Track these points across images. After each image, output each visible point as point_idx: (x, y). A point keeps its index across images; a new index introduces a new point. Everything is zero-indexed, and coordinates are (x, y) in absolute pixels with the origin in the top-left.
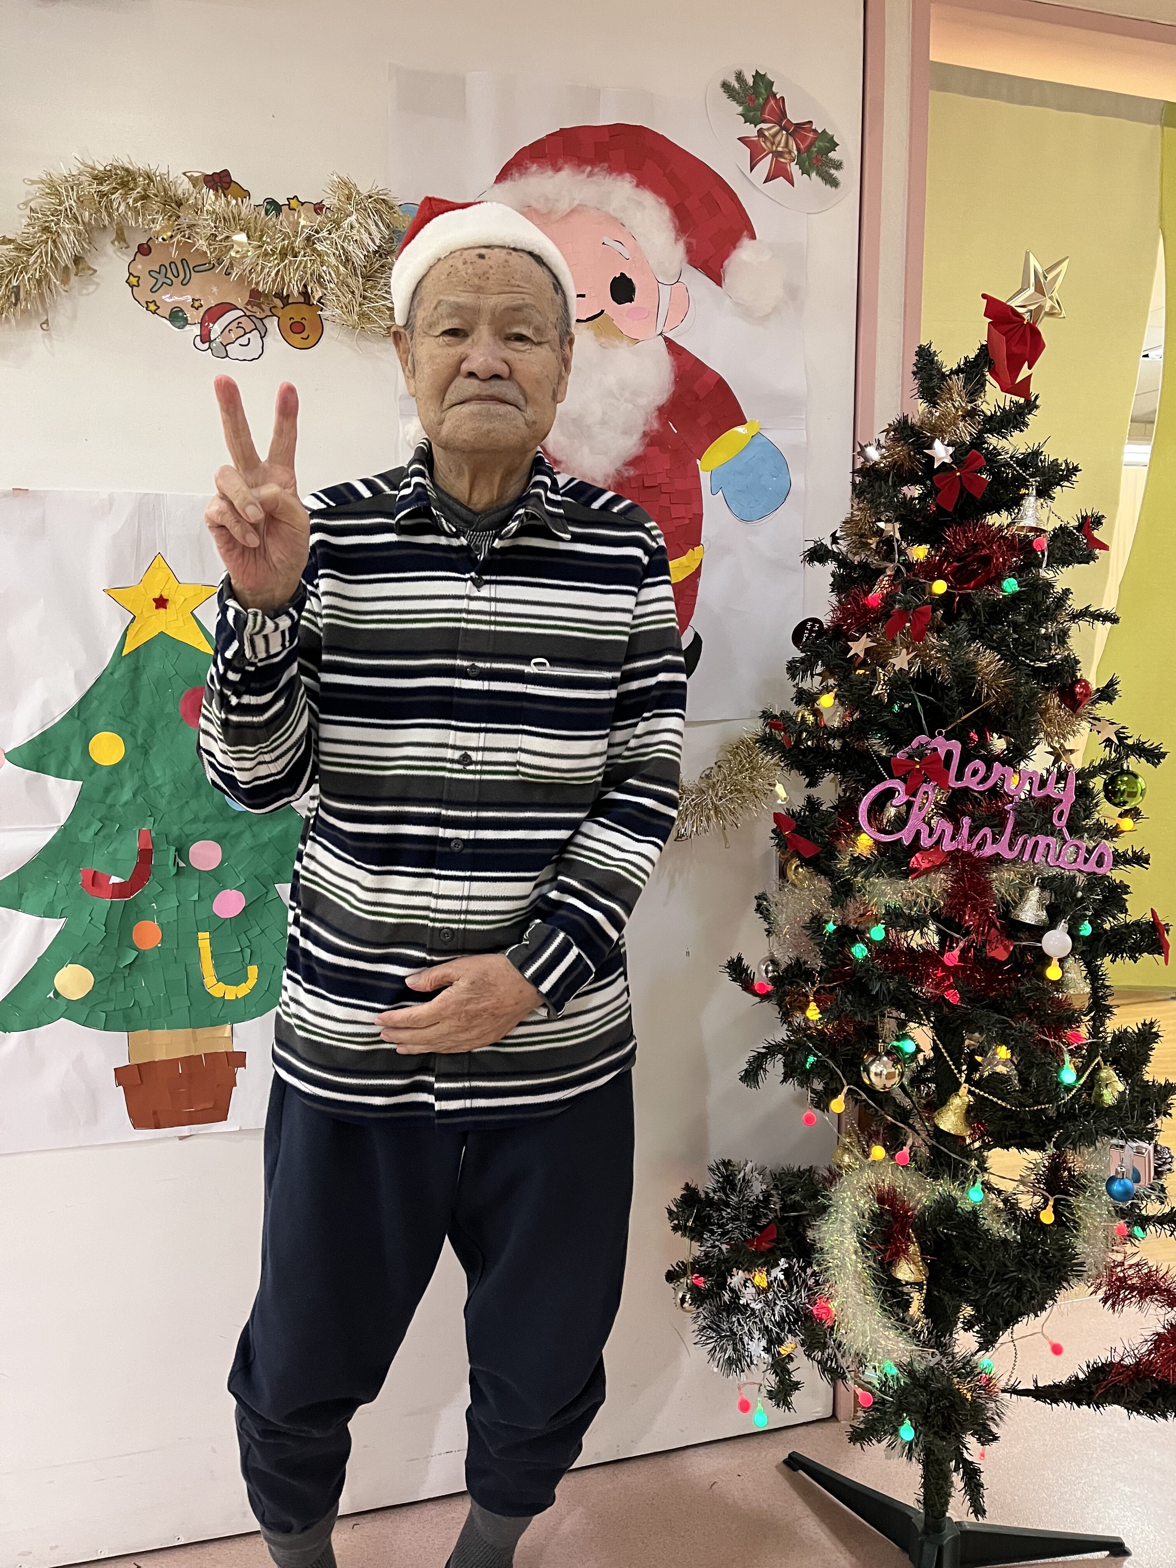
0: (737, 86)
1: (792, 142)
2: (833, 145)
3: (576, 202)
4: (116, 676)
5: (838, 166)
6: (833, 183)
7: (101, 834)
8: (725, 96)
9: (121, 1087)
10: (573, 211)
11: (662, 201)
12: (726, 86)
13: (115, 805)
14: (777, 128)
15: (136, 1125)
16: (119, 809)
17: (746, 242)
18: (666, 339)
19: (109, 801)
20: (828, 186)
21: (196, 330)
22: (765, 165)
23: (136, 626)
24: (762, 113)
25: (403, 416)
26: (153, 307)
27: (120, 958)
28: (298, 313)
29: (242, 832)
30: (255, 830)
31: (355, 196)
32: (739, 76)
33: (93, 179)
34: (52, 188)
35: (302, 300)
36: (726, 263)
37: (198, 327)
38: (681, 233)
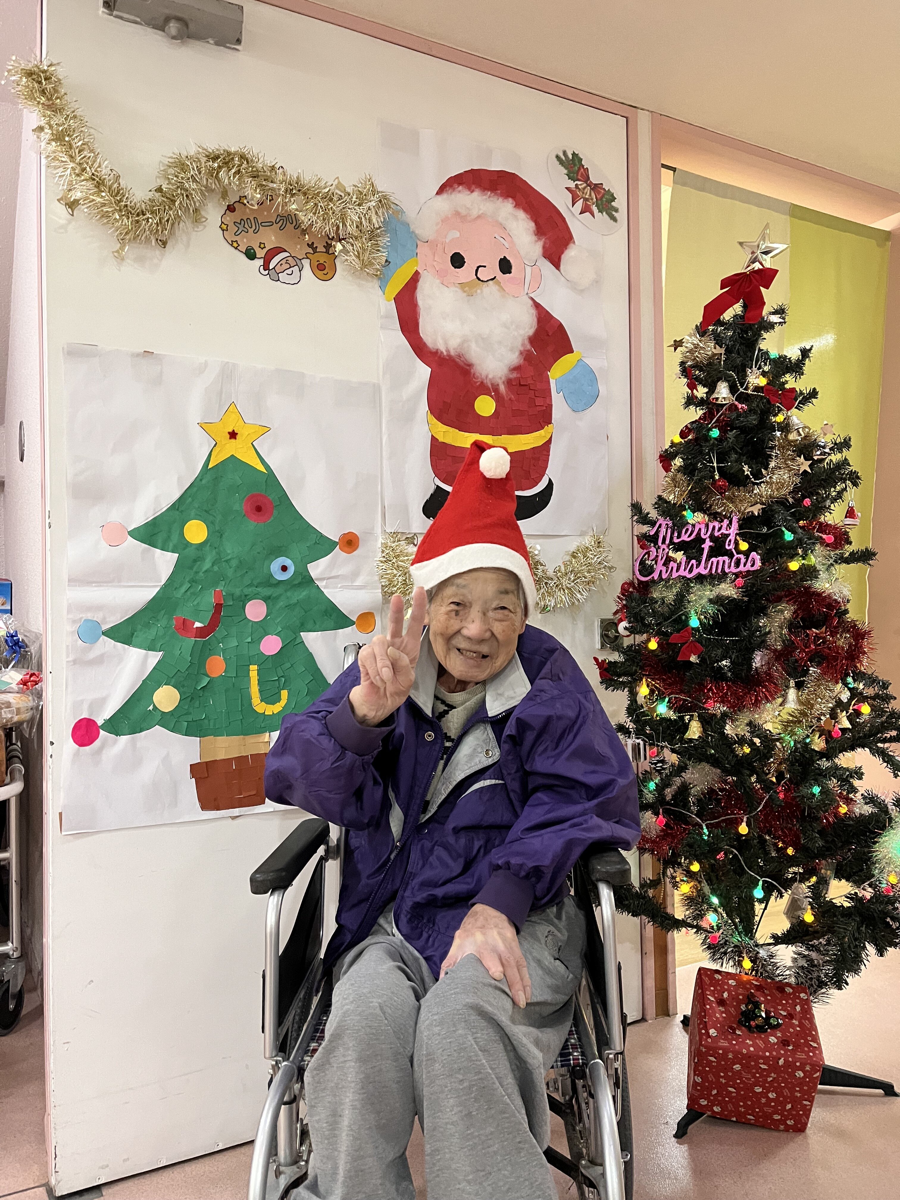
0: (564, 158)
1: (593, 194)
2: (614, 199)
3: (481, 212)
4: (204, 482)
5: (617, 210)
6: (614, 219)
7: (189, 593)
8: (558, 163)
9: (194, 779)
11: (528, 217)
12: (557, 157)
13: (199, 572)
14: (585, 185)
15: (204, 807)
16: (201, 574)
17: (572, 246)
18: (530, 297)
19: (195, 569)
20: (612, 221)
21: (261, 262)
22: (580, 204)
23: (217, 449)
24: (577, 175)
25: (383, 327)
26: (235, 245)
27: (198, 682)
28: (323, 258)
29: (281, 595)
30: (289, 594)
31: (374, 189)
32: (565, 153)
33: (208, 157)
34: (180, 164)
35: (324, 250)
36: (563, 256)
37: (262, 260)
38: (538, 237)
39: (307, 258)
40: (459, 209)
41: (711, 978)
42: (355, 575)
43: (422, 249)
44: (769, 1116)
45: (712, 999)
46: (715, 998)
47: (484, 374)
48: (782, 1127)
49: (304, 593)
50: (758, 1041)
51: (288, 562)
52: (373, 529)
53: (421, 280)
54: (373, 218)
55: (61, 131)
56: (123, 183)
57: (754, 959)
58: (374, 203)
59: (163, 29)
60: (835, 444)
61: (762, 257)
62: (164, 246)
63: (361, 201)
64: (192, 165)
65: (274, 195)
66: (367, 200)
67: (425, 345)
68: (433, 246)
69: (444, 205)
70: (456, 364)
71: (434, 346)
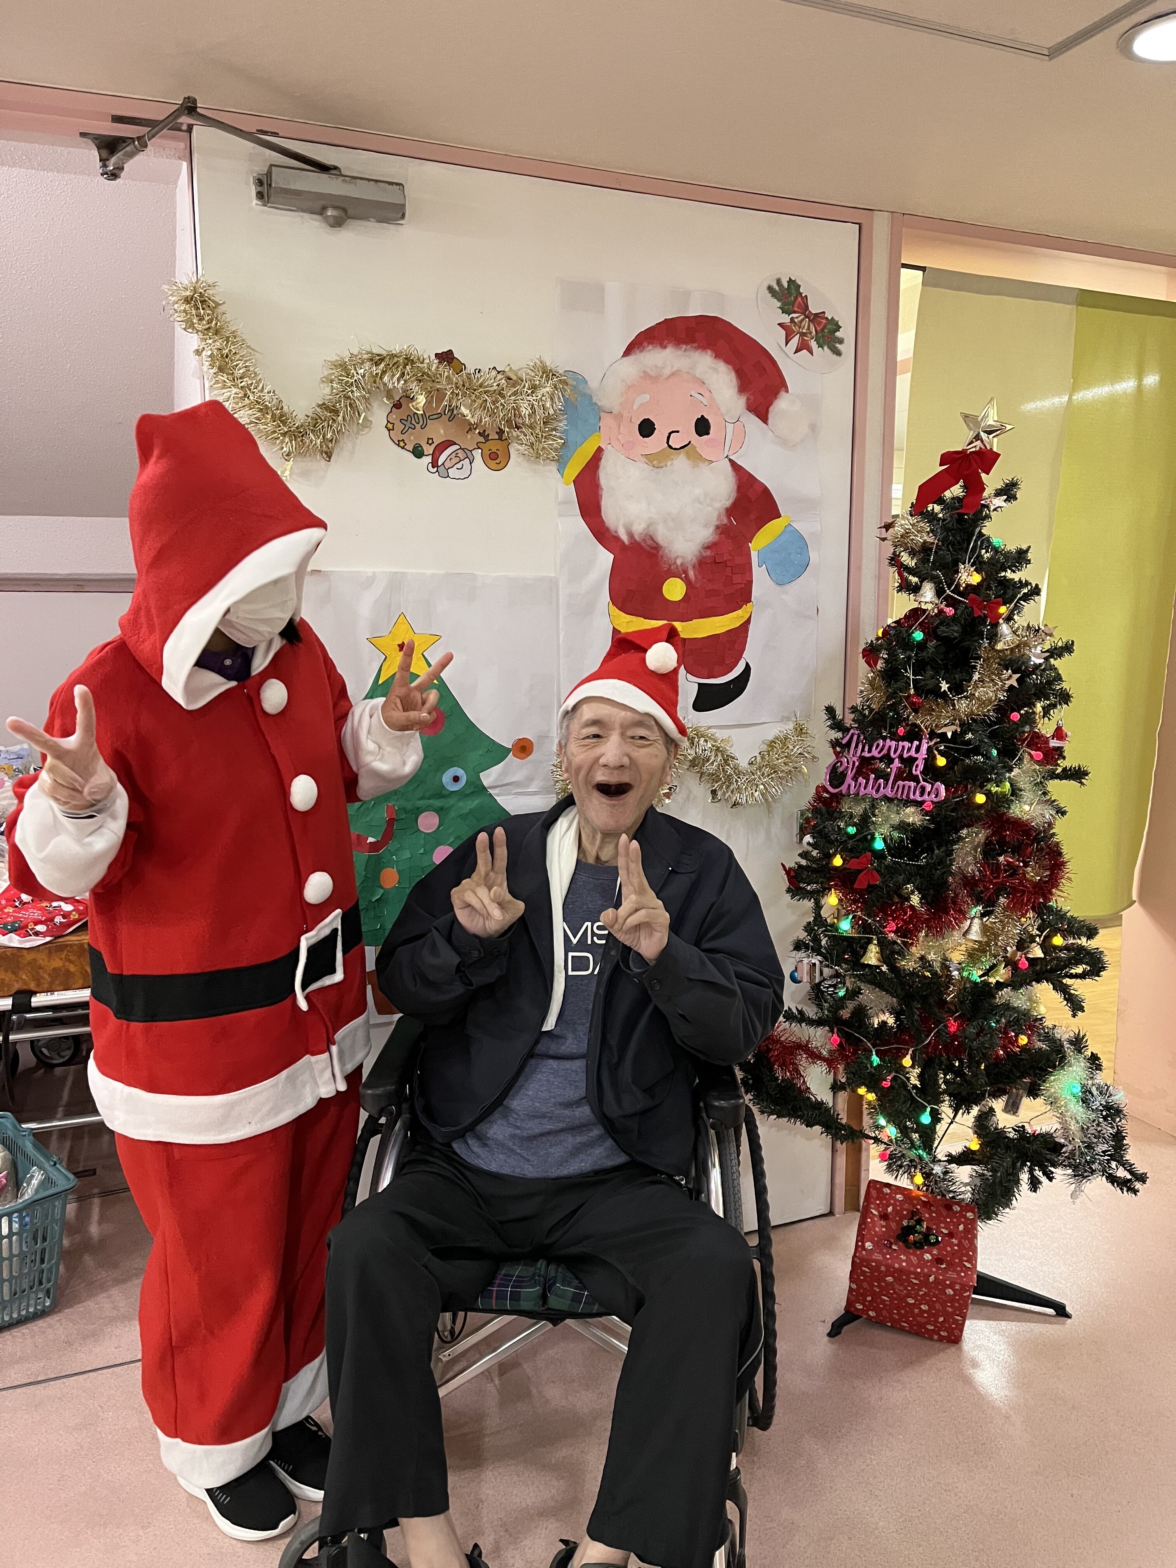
0: (777, 288)
1: (812, 326)
2: (838, 328)
3: (674, 369)
5: (841, 341)
6: (838, 353)
7: (361, 808)
8: (769, 295)
10: (673, 374)
11: (730, 367)
14: (803, 316)
15: (379, 1012)
17: (783, 395)
18: (730, 460)
20: (834, 355)
21: (429, 459)
22: (795, 341)
23: (387, 664)
24: (793, 306)
25: (560, 515)
26: (402, 444)
27: (372, 895)
28: (494, 446)
29: (453, 806)
30: (461, 804)
31: (548, 373)
32: (779, 282)
33: (372, 360)
34: (343, 366)
35: (497, 437)
36: (771, 409)
37: (430, 457)
38: (743, 388)
39: (479, 448)
40: (648, 370)
41: (880, 1191)
42: (530, 780)
43: (606, 422)
44: (922, 1326)
45: (876, 1213)
46: (879, 1212)
47: (673, 556)
48: (936, 1337)
49: (477, 802)
50: (912, 1257)
51: (460, 772)
52: (549, 730)
53: (604, 458)
54: (548, 405)
55: (222, 356)
56: (285, 408)
57: (927, 1175)
58: (548, 389)
59: (321, 214)
60: (1056, 648)
61: (984, 436)
62: (330, 458)
63: (534, 388)
64: (355, 369)
65: (441, 394)
66: (540, 386)
67: (608, 529)
68: (619, 417)
69: (630, 368)
70: (642, 548)
71: (616, 532)
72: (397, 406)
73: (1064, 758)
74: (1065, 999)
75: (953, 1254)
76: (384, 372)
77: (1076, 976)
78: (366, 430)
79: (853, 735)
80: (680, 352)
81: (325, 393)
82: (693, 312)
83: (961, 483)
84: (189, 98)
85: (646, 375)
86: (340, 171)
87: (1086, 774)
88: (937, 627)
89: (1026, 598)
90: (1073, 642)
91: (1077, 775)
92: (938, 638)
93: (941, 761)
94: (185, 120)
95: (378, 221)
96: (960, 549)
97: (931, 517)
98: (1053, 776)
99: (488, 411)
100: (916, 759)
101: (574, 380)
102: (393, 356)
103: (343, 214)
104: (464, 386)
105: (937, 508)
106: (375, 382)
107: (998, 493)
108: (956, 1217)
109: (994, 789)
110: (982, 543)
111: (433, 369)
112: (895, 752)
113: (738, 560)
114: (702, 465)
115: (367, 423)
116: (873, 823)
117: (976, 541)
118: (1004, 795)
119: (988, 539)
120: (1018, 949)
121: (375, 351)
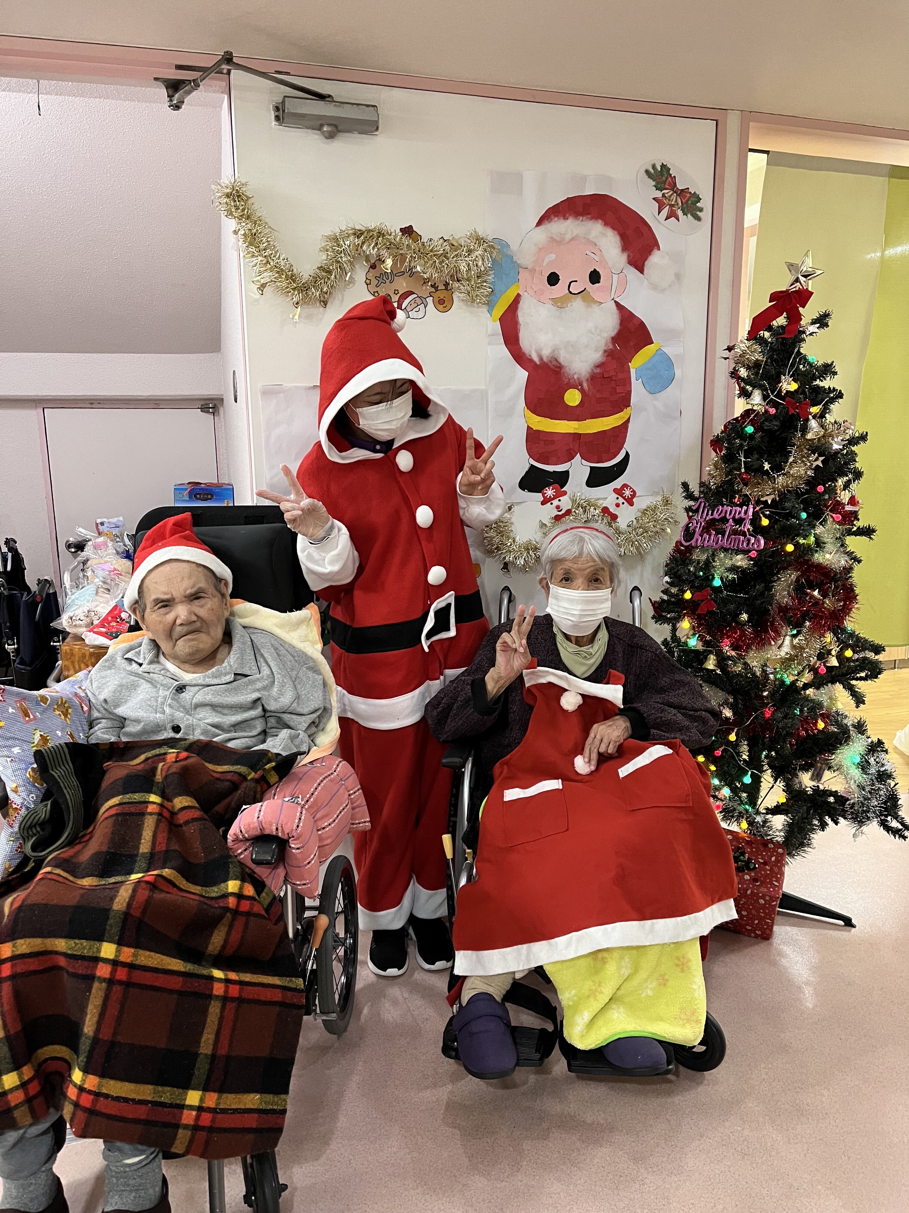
0: (652, 171)
1: (679, 199)
2: (699, 200)
3: (574, 235)
5: (701, 210)
6: (699, 219)
8: (647, 177)
10: (573, 239)
11: (616, 232)
14: (672, 192)
17: (656, 252)
18: (615, 302)
20: (696, 221)
22: (665, 211)
24: (665, 185)
25: (489, 344)
28: (442, 294)
31: (480, 240)
32: (654, 167)
33: (355, 234)
34: (335, 239)
35: (444, 288)
36: (646, 263)
38: (625, 248)
39: (431, 296)
40: (554, 236)
43: (523, 275)
44: (743, 927)
47: (571, 373)
48: (753, 935)
53: (521, 302)
54: (480, 263)
55: (252, 234)
56: (295, 270)
57: (751, 823)
58: (480, 252)
59: (320, 130)
60: (853, 438)
61: (802, 279)
62: (326, 305)
63: (470, 251)
64: (343, 241)
65: (403, 257)
66: (474, 250)
67: (524, 354)
68: (533, 271)
69: (541, 235)
70: (549, 367)
71: (530, 356)
72: (373, 267)
73: (858, 520)
74: (851, 695)
75: (766, 875)
76: (363, 243)
77: (861, 679)
78: (351, 285)
79: (701, 503)
80: (577, 222)
81: (322, 258)
82: (589, 191)
83: (785, 314)
84: (227, 52)
85: (552, 239)
86: (333, 98)
87: (874, 531)
88: (763, 423)
89: (832, 400)
90: (867, 433)
91: (868, 532)
92: (763, 431)
93: (765, 522)
94: (225, 67)
95: (359, 133)
96: (782, 365)
97: (762, 341)
98: (850, 533)
99: (437, 269)
100: (744, 519)
101: (499, 244)
102: (369, 231)
103: (334, 129)
104: (419, 251)
105: (767, 334)
106: (357, 250)
107: (814, 322)
108: (770, 852)
109: (802, 541)
110: (800, 360)
111: (397, 240)
112: (730, 515)
113: (620, 376)
114: (594, 306)
115: (352, 281)
116: (714, 567)
117: (795, 358)
118: (809, 545)
119: (805, 358)
120: (818, 659)
121: (357, 228)
